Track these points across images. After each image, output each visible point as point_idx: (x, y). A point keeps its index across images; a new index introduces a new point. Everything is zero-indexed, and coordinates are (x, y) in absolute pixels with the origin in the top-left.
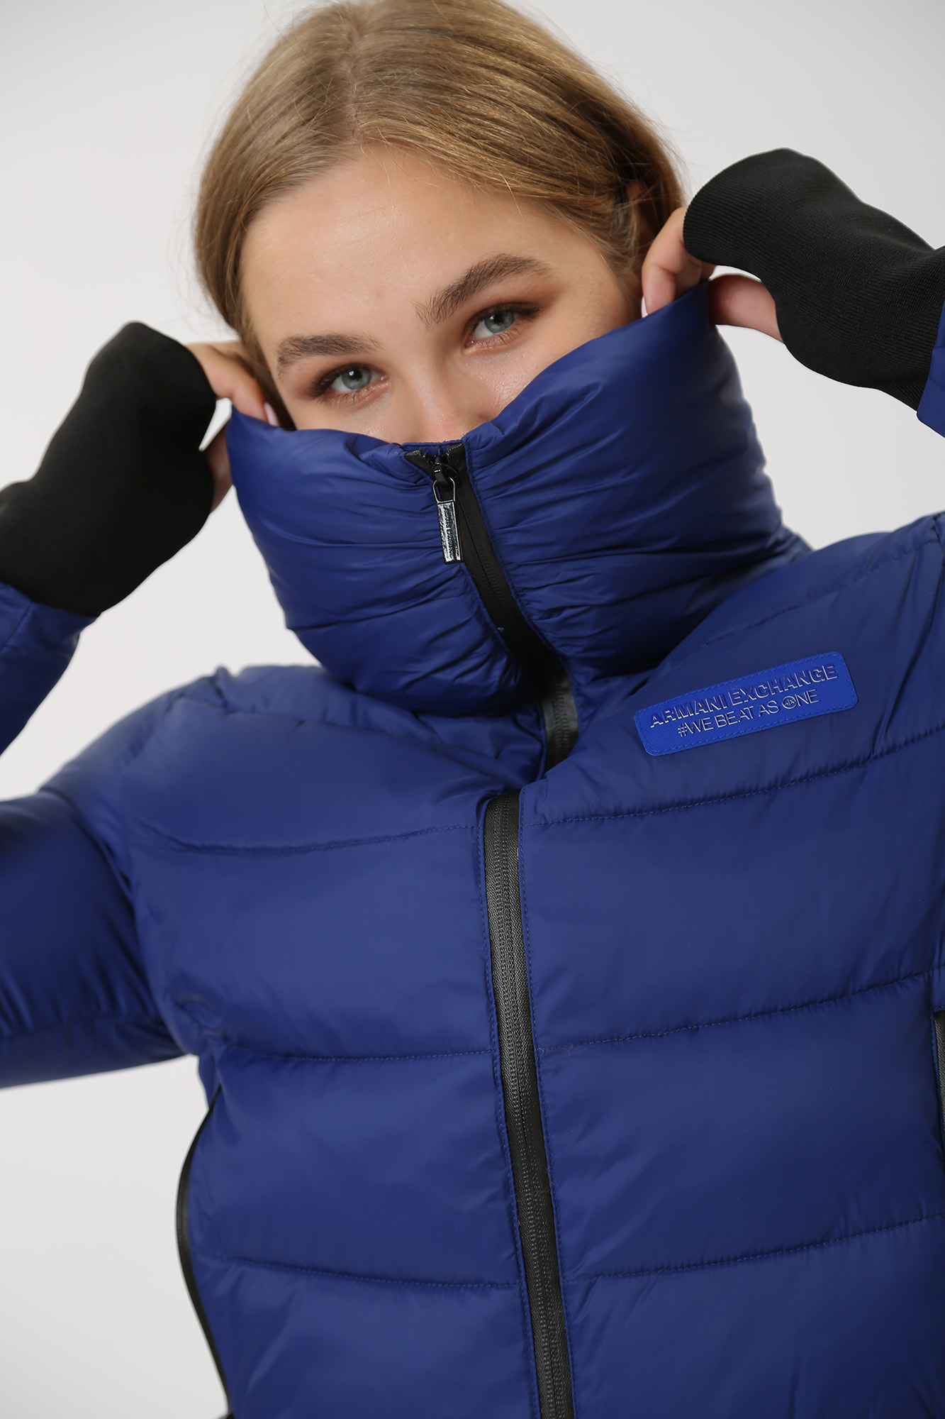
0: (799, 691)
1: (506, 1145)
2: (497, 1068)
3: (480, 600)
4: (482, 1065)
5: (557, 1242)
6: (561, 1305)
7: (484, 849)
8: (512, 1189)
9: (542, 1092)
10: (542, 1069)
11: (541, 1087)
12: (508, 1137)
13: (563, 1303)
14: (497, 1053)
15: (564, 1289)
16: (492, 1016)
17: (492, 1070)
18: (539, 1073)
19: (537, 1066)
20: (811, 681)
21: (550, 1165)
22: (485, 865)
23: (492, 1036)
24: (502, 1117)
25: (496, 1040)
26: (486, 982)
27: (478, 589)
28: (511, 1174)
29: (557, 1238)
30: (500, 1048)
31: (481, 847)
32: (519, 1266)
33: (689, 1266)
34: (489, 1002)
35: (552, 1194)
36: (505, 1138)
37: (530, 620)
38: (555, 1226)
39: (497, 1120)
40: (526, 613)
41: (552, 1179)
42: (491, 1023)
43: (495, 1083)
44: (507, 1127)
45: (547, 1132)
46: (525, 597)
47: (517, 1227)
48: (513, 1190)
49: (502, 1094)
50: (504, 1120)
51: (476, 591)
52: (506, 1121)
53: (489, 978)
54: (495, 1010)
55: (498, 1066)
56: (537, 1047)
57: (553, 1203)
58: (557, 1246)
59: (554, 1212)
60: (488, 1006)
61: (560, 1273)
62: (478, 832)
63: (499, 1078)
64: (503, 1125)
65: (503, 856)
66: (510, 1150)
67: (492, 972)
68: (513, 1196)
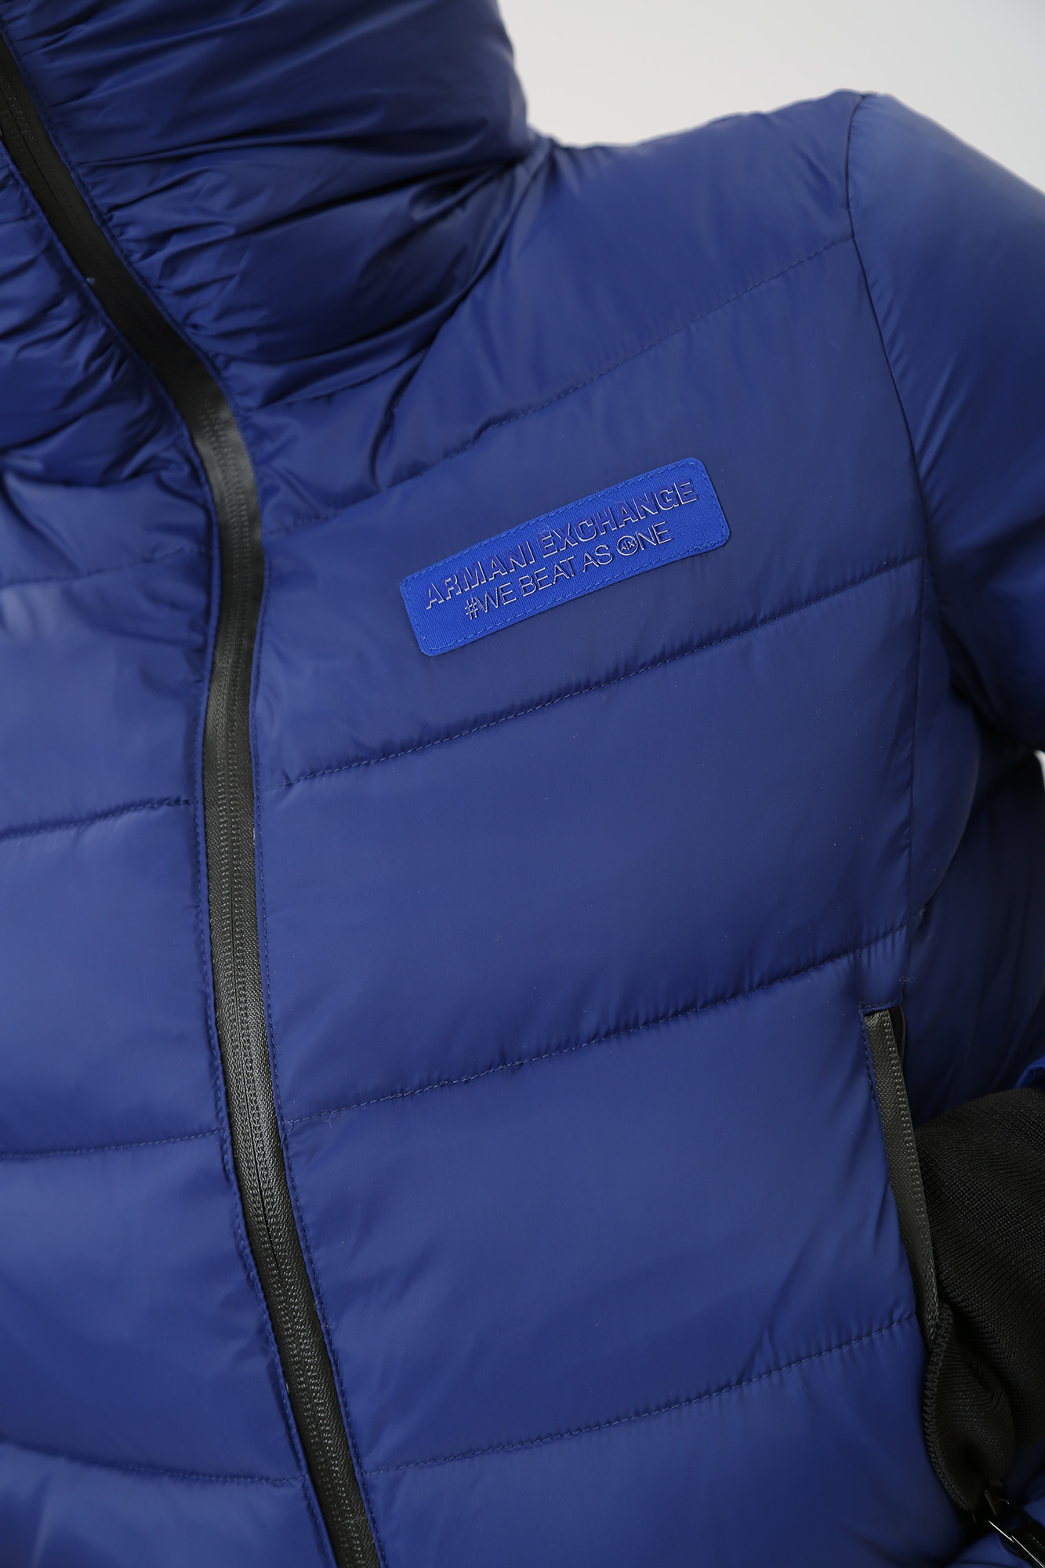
0: (640, 525)
1: (254, 1273)
2: (228, 1157)
3: (49, 229)
4: (203, 1154)
5: (343, 1414)
6: (363, 1508)
7: (206, 833)
8: (272, 1338)
9: (294, 1188)
10: (291, 1153)
11: (292, 1180)
12: (254, 1259)
13: (365, 1505)
14: (227, 1133)
15: (364, 1484)
16: (218, 1078)
17: (219, 1160)
18: (288, 1158)
19: (283, 1147)
20: (659, 509)
21: (320, 1298)
22: (207, 856)
23: (219, 1108)
24: (242, 1231)
25: (223, 1114)
26: (208, 1028)
27: (44, 211)
28: (267, 1316)
29: (342, 1409)
30: (231, 1126)
31: (200, 830)
32: (295, 1453)
33: (540, 1438)
34: (213, 1058)
35: (326, 1341)
36: (251, 1261)
37: (130, 264)
38: (338, 1389)
39: (235, 1236)
40: (122, 251)
41: (324, 1319)
42: (217, 1090)
43: (227, 1179)
44: (250, 1244)
45: (308, 1248)
46: (115, 220)
47: (286, 1394)
48: (273, 1340)
49: (238, 1196)
50: (244, 1235)
51: (41, 214)
52: (248, 1235)
53: (212, 1022)
54: (221, 1068)
55: (230, 1153)
56: (282, 1120)
57: (330, 1355)
58: (344, 1419)
59: (334, 1368)
60: (211, 1063)
61: (354, 1461)
62: (195, 809)
63: (232, 1171)
64: (245, 1243)
65: (234, 841)
66: (260, 1280)
67: (216, 1012)
68: (274, 1348)
